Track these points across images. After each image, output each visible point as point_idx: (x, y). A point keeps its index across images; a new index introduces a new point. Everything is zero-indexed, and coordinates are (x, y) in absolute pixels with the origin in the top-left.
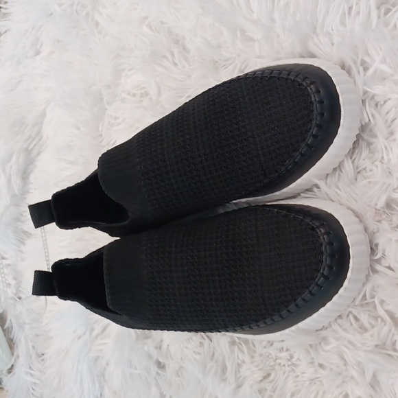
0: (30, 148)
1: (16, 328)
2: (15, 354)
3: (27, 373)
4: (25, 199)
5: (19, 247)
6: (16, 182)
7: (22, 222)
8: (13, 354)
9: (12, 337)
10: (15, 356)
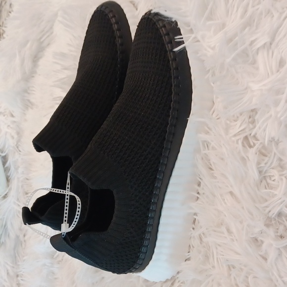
0: (42, 40)
1: (12, 169)
2: (10, 186)
3: (15, 203)
4: (33, 77)
5: (24, 111)
6: (28, 64)
7: (29, 93)
8: (8, 186)
9: (9, 174)
10: (9, 188)
